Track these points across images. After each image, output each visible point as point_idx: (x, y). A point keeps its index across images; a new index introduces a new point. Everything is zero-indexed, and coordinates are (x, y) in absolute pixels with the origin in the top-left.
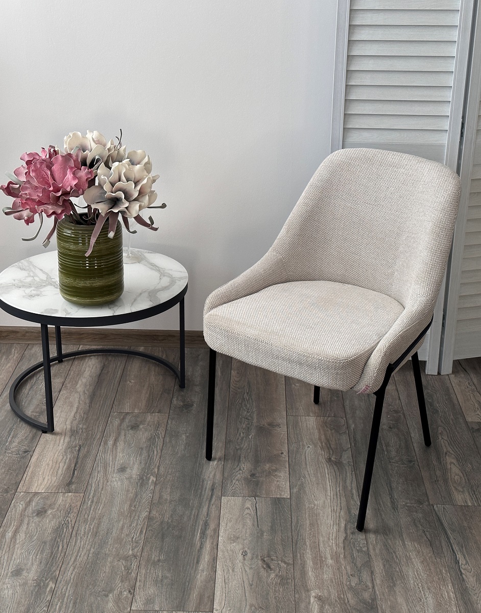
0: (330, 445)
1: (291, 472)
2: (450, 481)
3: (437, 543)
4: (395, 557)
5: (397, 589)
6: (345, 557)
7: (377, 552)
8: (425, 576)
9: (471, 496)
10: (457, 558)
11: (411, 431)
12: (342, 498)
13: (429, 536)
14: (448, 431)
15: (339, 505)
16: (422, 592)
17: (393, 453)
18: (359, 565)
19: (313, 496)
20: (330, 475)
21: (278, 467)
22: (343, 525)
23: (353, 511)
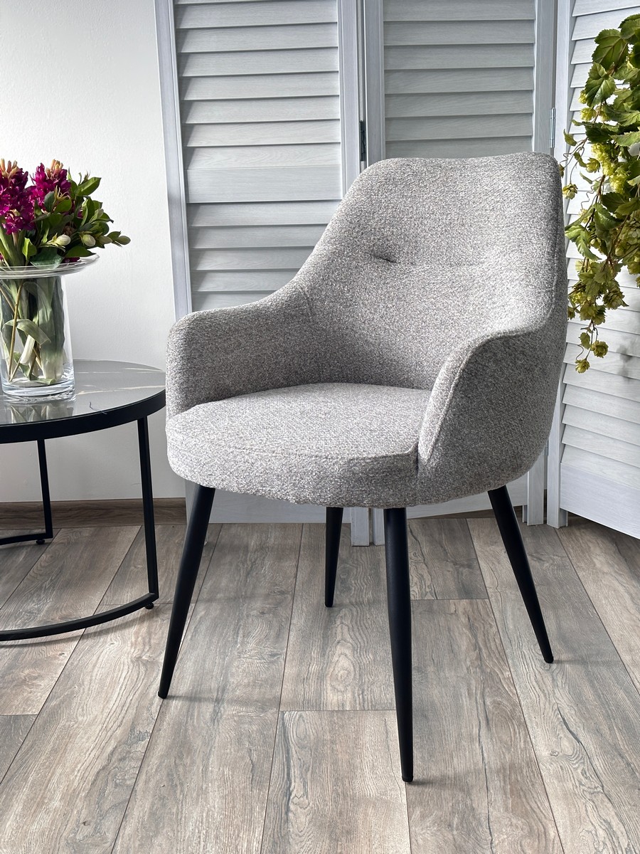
0: (150, 639)
1: (61, 679)
2: (328, 679)
3: (267, 766)
4: (178, 791)
5: (159, 840)
6: (86, 797)
7: (151, 785)
8: (218, 818)
9: (354, 697)
10: (290, 787)
11: (295, 615)
12: (130, 711)
13: (255, 757)
14: (355, 613)
15: (120, 720)
16: (202, 843)
17: (251, 644)
18: (106, 806)
19: (80, 710)
20: (126, 680)
21: (42, 672)
22: (110, 749)
23: (139, 728)
